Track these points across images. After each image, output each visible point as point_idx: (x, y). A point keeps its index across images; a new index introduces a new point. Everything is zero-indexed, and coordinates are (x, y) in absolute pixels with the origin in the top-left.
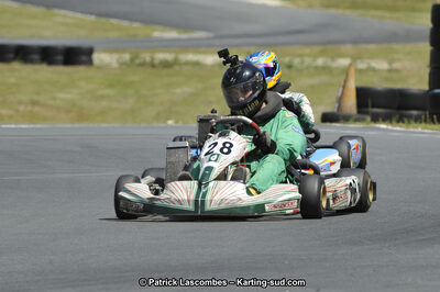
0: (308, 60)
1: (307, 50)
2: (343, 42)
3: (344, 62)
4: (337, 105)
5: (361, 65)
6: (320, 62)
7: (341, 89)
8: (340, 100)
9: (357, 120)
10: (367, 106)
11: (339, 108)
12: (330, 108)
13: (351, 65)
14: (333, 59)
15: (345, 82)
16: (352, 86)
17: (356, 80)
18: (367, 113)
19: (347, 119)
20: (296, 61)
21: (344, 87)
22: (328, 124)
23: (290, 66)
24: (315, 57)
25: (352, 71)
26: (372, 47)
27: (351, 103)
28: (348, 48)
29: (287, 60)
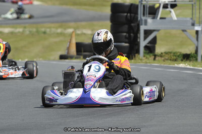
0: (53, 30)
1: (52, 25)
2: (70, 21)
3: (70, 30)
4: (67, 51)
5: (79, 32)
6: (59, 30)
7: (68, 43)
8: (68, 49)
9: (76, 58)
10: (81, 52)
11: (68, 53)
12: (64, 53)
13: (73, 32)
14: (65, 29)
15: (71, 40)
16: (74, 42)
17: (76, 39)
18: (81, 55)
19: (71, 57)
20: (48, 30)
21: (70, 42)
22: (63, 60)
23: (45, 33)
24: (57, 28)
25: (74, 35)
26: (83, 23)
27: (73, 50)
28: (72, 24)
29: (43, 30)
